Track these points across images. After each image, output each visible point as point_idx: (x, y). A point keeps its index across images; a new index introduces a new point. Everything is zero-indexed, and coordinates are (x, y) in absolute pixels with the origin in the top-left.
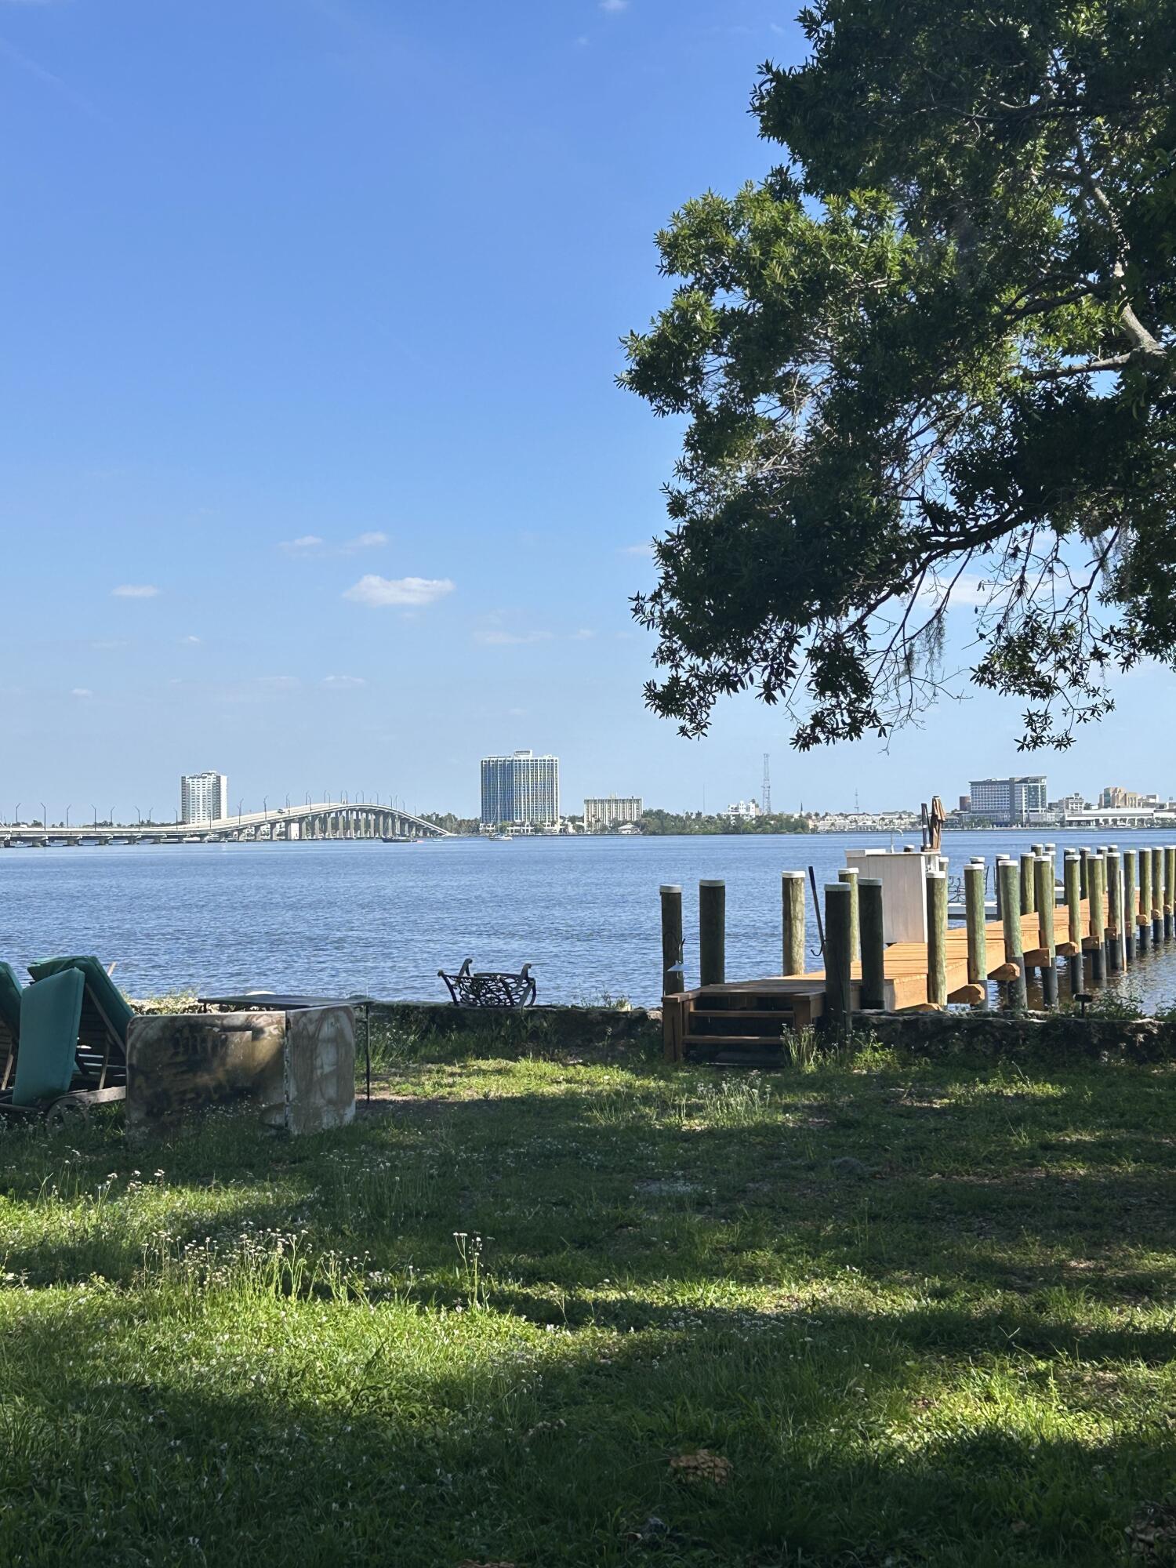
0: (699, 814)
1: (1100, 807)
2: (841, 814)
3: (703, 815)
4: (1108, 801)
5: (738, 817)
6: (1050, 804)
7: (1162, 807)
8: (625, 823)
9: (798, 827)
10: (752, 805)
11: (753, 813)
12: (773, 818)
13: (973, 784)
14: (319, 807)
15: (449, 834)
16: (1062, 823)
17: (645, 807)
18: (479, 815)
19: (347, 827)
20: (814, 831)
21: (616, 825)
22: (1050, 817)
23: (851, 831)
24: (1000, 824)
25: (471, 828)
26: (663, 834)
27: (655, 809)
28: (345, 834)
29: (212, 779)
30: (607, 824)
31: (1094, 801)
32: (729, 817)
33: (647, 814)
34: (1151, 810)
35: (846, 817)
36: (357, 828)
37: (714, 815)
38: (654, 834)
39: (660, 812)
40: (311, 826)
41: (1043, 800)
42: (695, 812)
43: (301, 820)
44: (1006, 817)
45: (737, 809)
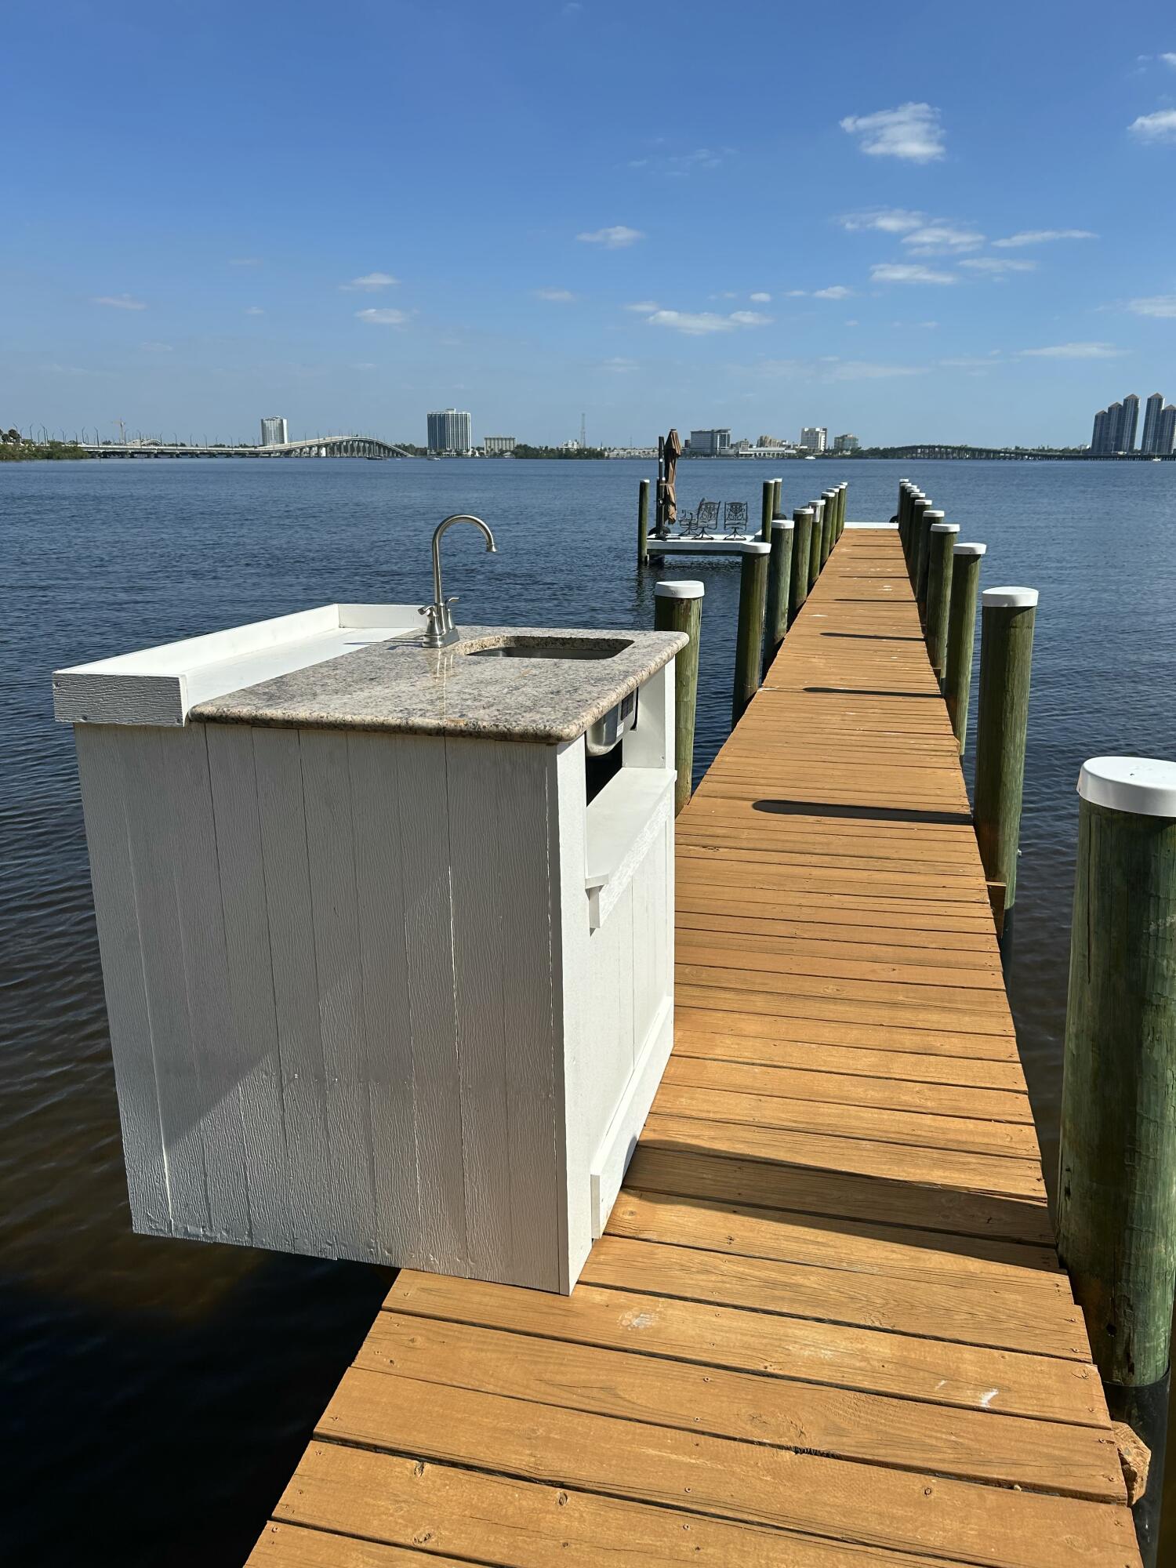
0: (546, 447)
1: (757, 446)
2: (622, 449)
3: (549, 448)
4: (761, 443)
5: (567, 449)
6: (732, 445)
7: (789, 447)
8: (506, 451)
9: (599, 455)
10: (575, 443)
11: (575, 447)
12: (586, 450)
13: (692, 433)
14: (337, 438)
15: (410, 456)
16: (737, 455)
17: (517, 442)
18: (427, 446)
19: (353, 450)
20: (608, 458)
21: (502, 452)
22: (732, 452)
23: (627, 458)
24: (705, 456)
25: (422, 452)
26: (527, 458)
27: (523, 444)
28: (352, 454)
29: (278, 421)
30: (497, 451)
31: (755, 443)
32: (562, 449)
33: (519, 447)
34: (783, 449)
35: (625, 450)
36: (359, 451)
37: (555, 448)
38: (521, 458)
39: (526, 445)
40: (332, 449)
41: (729, 442)
42: (544, 446)
43: (326, 445)
44: (709, 451)
45: (567, 445)
